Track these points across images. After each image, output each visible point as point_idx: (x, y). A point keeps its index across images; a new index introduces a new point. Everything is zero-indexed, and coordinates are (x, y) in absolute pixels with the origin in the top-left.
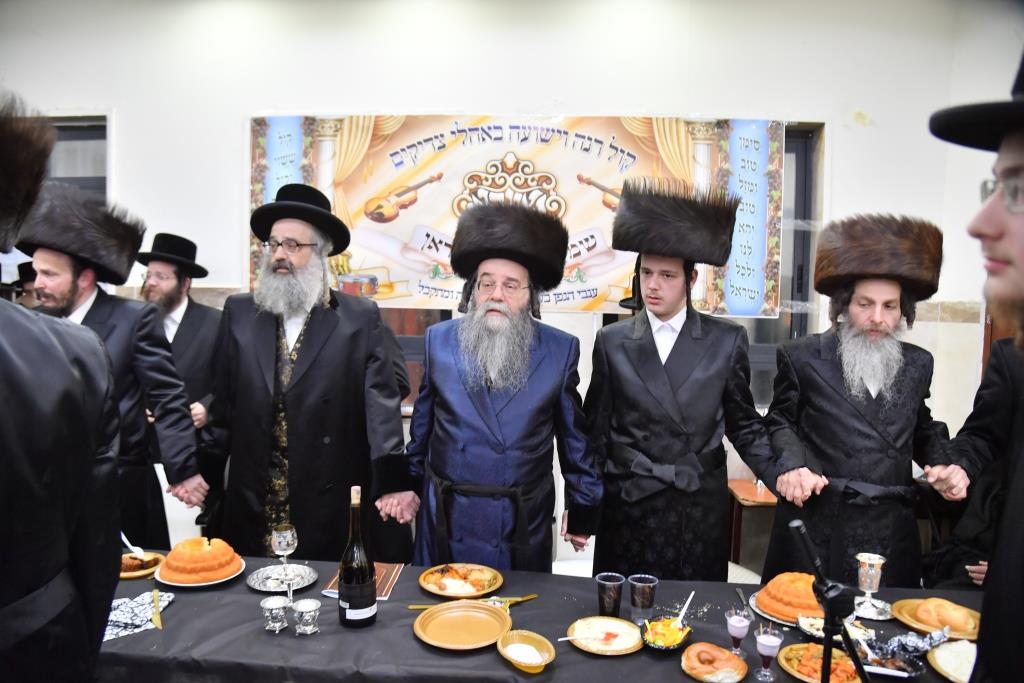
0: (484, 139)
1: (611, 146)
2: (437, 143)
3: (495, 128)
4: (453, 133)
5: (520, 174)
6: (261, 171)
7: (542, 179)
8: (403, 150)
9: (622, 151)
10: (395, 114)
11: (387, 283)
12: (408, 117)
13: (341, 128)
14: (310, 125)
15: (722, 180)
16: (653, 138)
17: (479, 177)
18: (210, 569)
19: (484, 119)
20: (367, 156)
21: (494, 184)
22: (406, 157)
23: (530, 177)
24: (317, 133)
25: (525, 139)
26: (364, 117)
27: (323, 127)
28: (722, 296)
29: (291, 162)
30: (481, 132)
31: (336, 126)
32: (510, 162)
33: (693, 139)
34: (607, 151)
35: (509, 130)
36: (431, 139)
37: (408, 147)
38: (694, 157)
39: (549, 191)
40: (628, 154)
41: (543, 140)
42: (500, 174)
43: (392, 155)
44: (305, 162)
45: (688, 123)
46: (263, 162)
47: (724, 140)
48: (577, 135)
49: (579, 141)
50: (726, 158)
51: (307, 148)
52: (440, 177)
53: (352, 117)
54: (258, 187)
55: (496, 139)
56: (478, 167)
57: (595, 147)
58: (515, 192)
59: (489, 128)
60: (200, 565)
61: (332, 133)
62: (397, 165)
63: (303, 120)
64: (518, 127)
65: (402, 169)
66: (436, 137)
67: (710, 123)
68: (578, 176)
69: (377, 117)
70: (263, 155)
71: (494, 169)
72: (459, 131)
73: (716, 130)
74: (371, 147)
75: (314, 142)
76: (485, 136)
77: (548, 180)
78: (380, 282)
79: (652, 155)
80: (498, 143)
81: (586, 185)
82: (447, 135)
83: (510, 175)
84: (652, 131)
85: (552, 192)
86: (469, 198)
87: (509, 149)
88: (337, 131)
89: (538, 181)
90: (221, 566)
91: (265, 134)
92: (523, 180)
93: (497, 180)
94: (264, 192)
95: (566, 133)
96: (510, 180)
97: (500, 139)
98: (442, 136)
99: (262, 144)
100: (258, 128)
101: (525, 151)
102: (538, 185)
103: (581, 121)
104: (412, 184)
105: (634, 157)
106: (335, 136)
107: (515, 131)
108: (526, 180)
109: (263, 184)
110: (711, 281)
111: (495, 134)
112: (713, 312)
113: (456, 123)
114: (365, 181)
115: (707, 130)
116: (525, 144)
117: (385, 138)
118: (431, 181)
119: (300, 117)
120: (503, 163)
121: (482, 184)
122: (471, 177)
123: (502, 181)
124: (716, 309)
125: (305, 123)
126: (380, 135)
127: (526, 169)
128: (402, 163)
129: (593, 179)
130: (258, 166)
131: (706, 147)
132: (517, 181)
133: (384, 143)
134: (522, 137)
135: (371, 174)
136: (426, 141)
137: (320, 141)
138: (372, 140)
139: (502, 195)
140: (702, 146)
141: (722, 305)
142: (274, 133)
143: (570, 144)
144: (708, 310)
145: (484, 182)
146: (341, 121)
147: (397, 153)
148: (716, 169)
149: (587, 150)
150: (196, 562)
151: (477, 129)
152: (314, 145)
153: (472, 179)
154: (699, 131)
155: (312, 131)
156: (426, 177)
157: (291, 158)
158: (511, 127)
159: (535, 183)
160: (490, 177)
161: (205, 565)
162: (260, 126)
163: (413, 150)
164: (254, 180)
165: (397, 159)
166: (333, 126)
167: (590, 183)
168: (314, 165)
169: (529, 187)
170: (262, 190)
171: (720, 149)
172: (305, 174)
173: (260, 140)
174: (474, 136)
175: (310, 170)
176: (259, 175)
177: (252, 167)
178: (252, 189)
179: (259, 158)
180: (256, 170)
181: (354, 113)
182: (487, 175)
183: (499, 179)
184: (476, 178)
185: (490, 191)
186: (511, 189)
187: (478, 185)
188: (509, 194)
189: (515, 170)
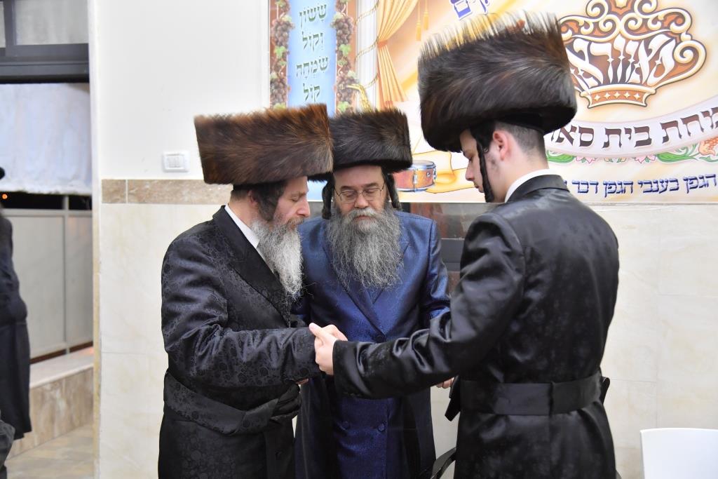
5: (637, 14)
6: (283, 30)
11: (449, 171)
17: (577, 22)
21: (598, 32)
22: (474, 3)
23: (651, 17)
29: (321, 16)
39: (680, 34)
42: (605, 16)
44: (339, 15)
46: (286, 18)
54: (279, 51)
56: (575, 9)
58: (628, 40)
62: (461, 14)
70: (285, 9)
71: (597, 10)
77: (679, 18)
78: (438, 169)
83: (620, 17)
85: (684, 36)
92: (640, 22)
93: (601, 24)
94: (288, 56)
96: (620, 25)
108: (645, 21)
109: (286, 47)
114: (418, 37)
121: (579, 33)
123: (609, 25)
128: (468, 10)
130: (279, 24)
132: (632, 24)
135: (426, 28)
145: (583, 29)
157: (322, 12)
159: (659, 24)
160: (590, 21)
164: (274, 43)
165: (462, 5)
168: (351, 20)
170: (284, 56)
172: (340, 32)
175: (346, 25)
176: (280, 35)
177: (272, 25)
178: (272, 54)
179: (280, 13)
180: (276, 29)
182: (587, 20)
183: (604, 25)
184: (570, 24)
185: (590, 42)
186: (623, 36)
187: (574, 34)
188: (619, 43)
189: (629, 8)
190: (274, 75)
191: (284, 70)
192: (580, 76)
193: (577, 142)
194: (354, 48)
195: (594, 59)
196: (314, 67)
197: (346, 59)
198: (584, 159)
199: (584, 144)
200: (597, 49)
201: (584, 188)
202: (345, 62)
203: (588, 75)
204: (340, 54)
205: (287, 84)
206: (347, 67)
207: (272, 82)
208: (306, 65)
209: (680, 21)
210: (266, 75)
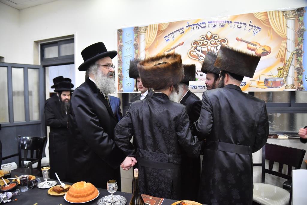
0: (199, 28)
1: (250, 25)
2: (181, 31)
3: (203, 23)
4: (187, 27)
5: (213, 40)
6: (121, 47)
7: (222, 41)
8: (169, 35)
9: (255, 27)
10: (166, 23)
12: (170, 23)
13: (147, 30)
14: (136, 29)
15: (300, 33)
16: (268, 20)
18: (83, 196)
19: (199, 20)
20: (156, 39)
21: (203, 45)
22: (170, 38)
23: (217, 40)
24: (139, 32)
25: (215, 26)
26: (155, 25)
27: (141, 30)
28: (301, 83)
29: (131, 43)
30: (197, 25)
31: (145, 29)
32: (209, 35)
33: (286, 18)
34: (248, 27)
35: (208, 24)
36: (179, 30)
37: (171, 34)
38: (287, 26)
39: (225, 45)
40: (257, 28)
41: (222, 26)
42: (205, 40)
43: (165, 37)
44: (135, 42)
45: (283, 12)
46: (122, 44)
47: (301, 16)
48: (235, 22)
49: (236, 25)
50: (302, 24)
51: (136, 38)
52: (183, 44)
53: (150, 25)
54: (120, 53)
55: (203, 27)
56: (197, 38)
57: (243, 26)
58: (211, 47)
59: (201, 24)
60: (79, 194)
61: (144, 31)
62: (167, 41)
63: (134, 28)
64: (212, 22)
65: (169, 42)
66: (181, 29)
67: (294, 10)
68: (236, 38)
69: (159, 24)
70: (121, 42)
71: (203, 39)
72: (189, 26)
73: (297, 13)
74: (157, 35)
75: (138, 35)
76: (199, 27)
79: (268, 27)
80: (204, 29)
81: (240, 41)
82: (185, 27)
83: (209, 40)
84: (267, 17)
86: (194, 51)
87: (208, 31)
88: (146, 31)
89: (220, 42)
90: (88, 195)
91: (122, 34)
92: (214, 42)
93: (204, 43)
94: (122, 54)
95: (231, 22)
96: (209, 42)
97: (205, 27)
98: (183, 28)
99: (121, 38)
100: (119, 33)
101: (214, 31)
102: (220, 43)
103: (236, 17)
104: (172, 47)
105: (260, 29)
106: (145, 32)
107: (210, 24)
108: (216, 42)
109: (122, 51)
110: (296, 77)
111: (203, 25)
112: (297, 90)
113: (188, 23)
114: (156, 48)
115: (293, 14)
116: (215, 28)
117: (162, 31)
118: (179, 45)
119: (133, 27)
120: (206, 36)
122: (194, 43)
123: (206, 43)
124: (299, 88)
125: (135, 29)
126: (160, 30)
127: (216, 38)
128: (169, 40)
129: (243, 39)
130: (120, 46)
131: (292, 20)
132: (212, 42)
133: (162, 33)
134: (213, 25)
135: (158, 45)
136: (177, 31)
137: (140, 35)
138: (158, 33)
139: (207, 48)
140: (290, 21)
141: (301, 86)
142: (125, 34)
143: (232, 26)
144: (295, 89)
145: (199, 44)
146: (147, 27)
147: (167, 36)
148: (297, 30)
149: (240, 28)
150: (78, 193)
151: (196, 24)
152: (138, 37)
153: (195, 43)
154: (289, 14)
155: (137, 32)
156: (178, 44)
158: (209, 22)
159: (219, 42)
160: (201, 42)
161: (81, 194)
162: (120, 31)
163: (173, 35)
164: (119, 50)
165: (167, 38)
166: (144, 29)
167: (241, 40)
168: (138, 43)
169: (217, 44)
171: (299, 20)
172: (135, 47)
173: (120, 36)
174: (195, 27)
175: (137, 45)
177: (118, 46)
179: (120, 43)
180: (119, 47)
181: (151, 24)
182: (200, 41)
183: (205, 42)
184: (196, 43)
185: (201, 47)
186: (210, 46)
187: (197, 45)
188: (209, 48)
189: (211, 38)
190: (119, 59)
191: (121, 58)
192: (199, 57)
193: (199, 75)
194: (139, 51)
195: (202, 52)
196: (129, 56)
197: (137, 54)
198: (201, 80)
199: (201, 75)
200: (203, 49)
201: (201, 88)
202: (137, 55)
203: (201, 56)
204: (135, 52)
205: (122, 61)
207: (118, 61)
208: (127, 56)
209: (224, 41)
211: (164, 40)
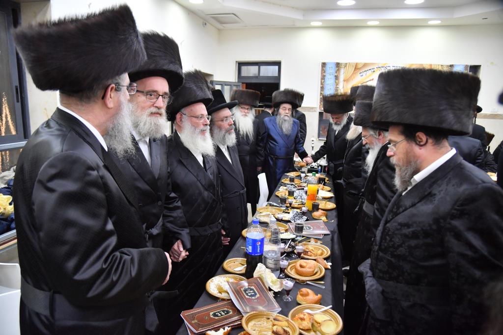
2: (372, 70)
3: (388, 67)
4: (377, 68)
8: (363, 72)
10: (362, 63)
12: (365, 63)
13: (346, 66)
14: (338, 65)
19: (385, 64)
20: (353, 74)
22: (364, 74)
24: (340, 67)
26: (353, 63)
27: (341, 65)
29: (332, 74)
30: (385, 68)
35: (392, 67)
44: (336, 74)
45: (442, 66)
46: (324, 74)
51: (337, 71)
52: (373, 80)
54: (323, 81)
65: (363, 77)
67: (448, 66)
69: (357, 63)
70: (324, 72)
72: (379, 67)
73: (450, 68)
74: (354, 71)
75: (339, 69)
94: (325, 82)
98: (374, 69)
104: (365, 81)
106: (345, 68)
113: (378, 65)
114: (352, 80)
117: (358, 69)
118: (370, 80)
119: (335, 63)
126: (357, 68)
135: (354, 78)
136: (369, 70)
137: (341, 69)
138: (355, 69)
142: (328, 67)
146: (346, 64)
154: (445, 68)
162: (324, 65)
163: (366, 72)
164: (322, 79)
165: (361, 74)
166: (344, 65)
172: (336, 78)
173: (324, 68)
174: (382, 68)
175: (337, 76)
176: (323, 77)
177: (321, 75)
178: (321, 82)
181: (350, 62)
194: (339, 81)
196: (330, 84)
204: (336, 82)
205: (324, 87)
206: (337, 85)
208: (328, 84)
210: (320, 86)
211: (359, 75)
